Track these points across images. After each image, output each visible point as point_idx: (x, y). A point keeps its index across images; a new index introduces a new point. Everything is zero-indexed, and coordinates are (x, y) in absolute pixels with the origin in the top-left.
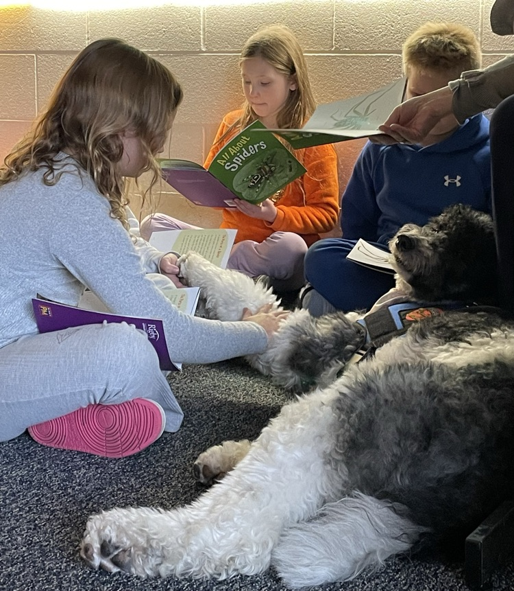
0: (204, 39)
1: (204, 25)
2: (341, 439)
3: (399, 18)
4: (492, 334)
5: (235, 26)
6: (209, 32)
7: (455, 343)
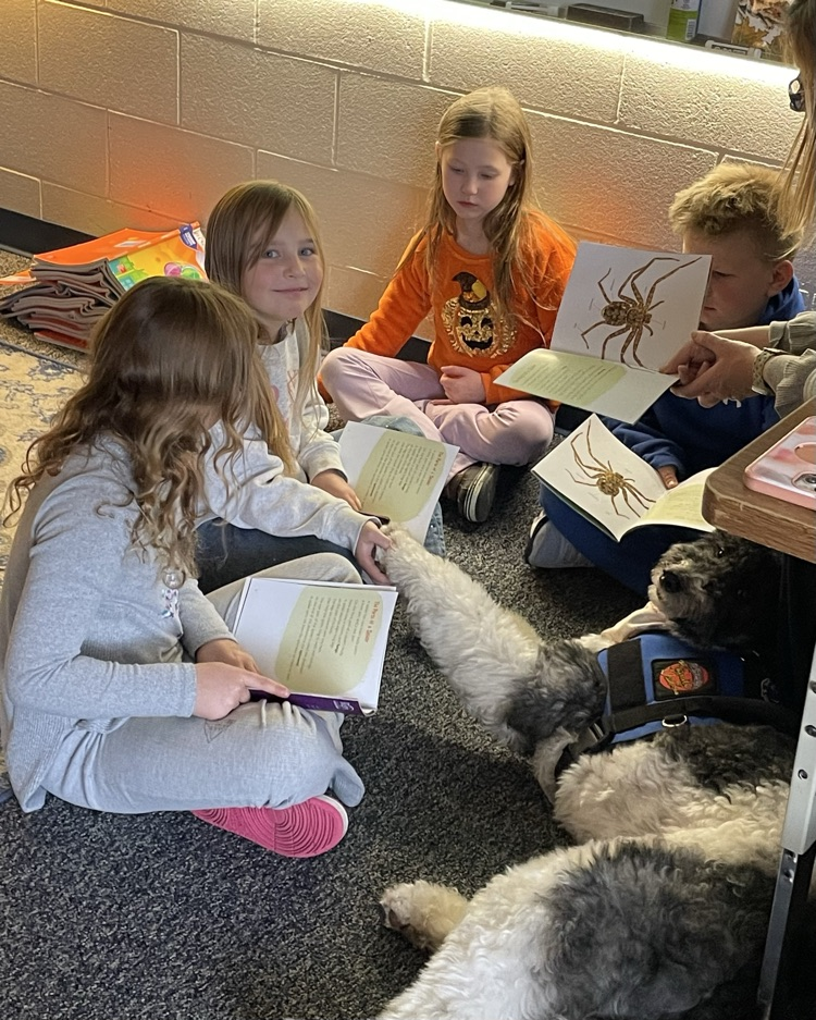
0: (428, 64)
1: (429, 43)
2: (552, 955)
3: (718, 99)
4: (758, 789)
5: (476, 56)
6: (437, 57)
7: (711, 792)
